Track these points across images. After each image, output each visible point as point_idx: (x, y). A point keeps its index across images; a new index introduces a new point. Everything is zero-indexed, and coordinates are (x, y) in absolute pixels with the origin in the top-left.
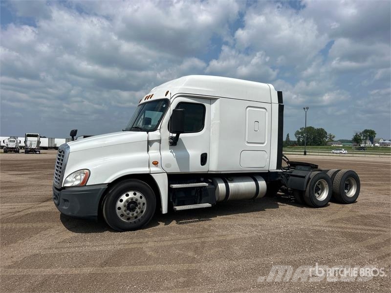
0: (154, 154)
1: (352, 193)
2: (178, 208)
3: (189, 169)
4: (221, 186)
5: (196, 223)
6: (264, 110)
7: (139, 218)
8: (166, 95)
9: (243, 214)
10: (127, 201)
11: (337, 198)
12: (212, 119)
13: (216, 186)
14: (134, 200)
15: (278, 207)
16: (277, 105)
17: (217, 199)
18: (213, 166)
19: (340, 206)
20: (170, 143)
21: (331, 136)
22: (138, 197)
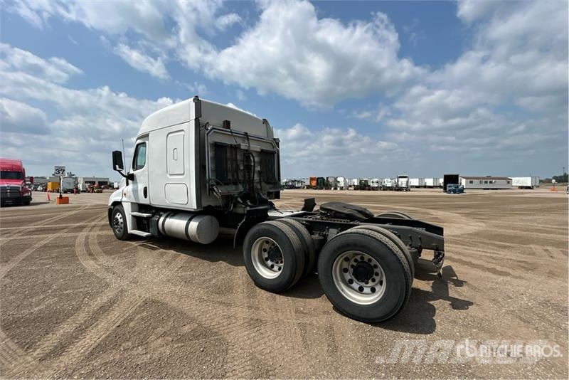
3: (139, 201)
6: (182, 133)
14: (117, 219)
22: (119, 217)
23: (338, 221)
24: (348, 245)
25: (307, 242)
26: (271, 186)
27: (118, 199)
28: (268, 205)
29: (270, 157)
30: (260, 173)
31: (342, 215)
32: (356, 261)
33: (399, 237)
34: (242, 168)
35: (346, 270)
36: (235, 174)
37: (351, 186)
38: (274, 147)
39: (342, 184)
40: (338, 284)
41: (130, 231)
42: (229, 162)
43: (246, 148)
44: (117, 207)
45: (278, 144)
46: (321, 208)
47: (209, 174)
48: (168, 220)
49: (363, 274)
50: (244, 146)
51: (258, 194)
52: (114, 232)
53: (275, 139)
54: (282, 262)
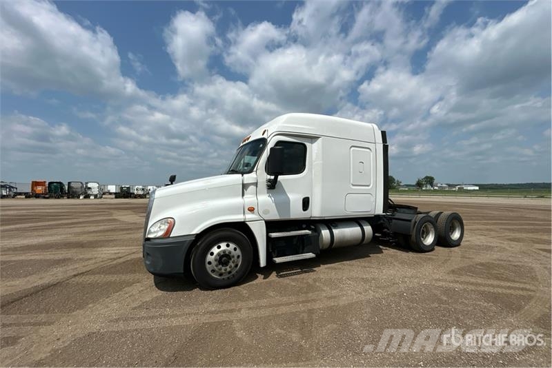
0: (249, 199)
1: (456, 235)
2: (278, 260)
3: (290, 216)
4: (325, 233)
5: (298, 276)
6: (368, 150)
7: (233, 273)
8: (263, 134)
9: (348, 262)
10: (219, 254)
11: (443, 241)
12: (314, 159)
13: (320, 233)
14: (227, 253)
15: (382, 252)
16: (382, 145)
17: (321, 248)
18: (315, 212)
19: (446, 250)
20: (268, 186)
21: (398, 181)
27: (231, 219)
37: (104, 194)
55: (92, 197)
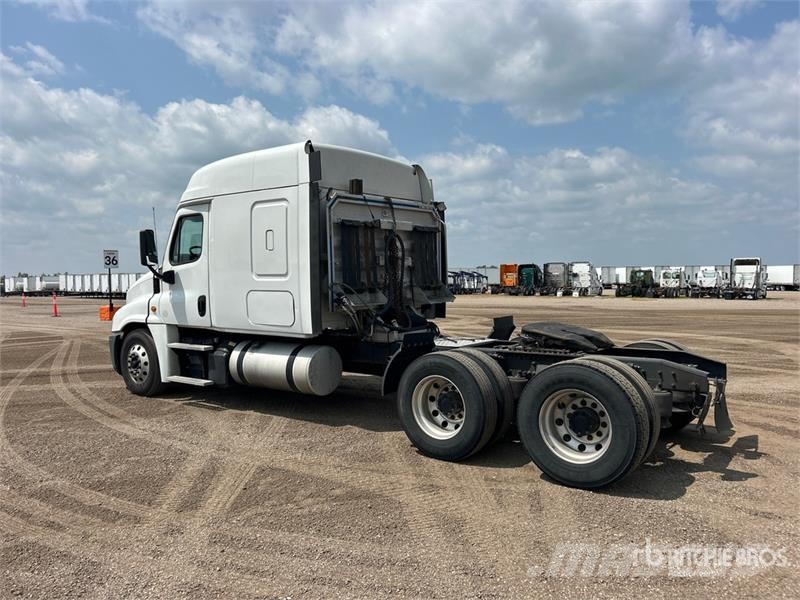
3: (187, 321)
4: (234, 355)
6: (284, 203)
7: (144, 381)
14: (136, 356)
18: (217, 320)
22: (140, 353)
23: (550, 352)
24: (561, 381)
25: (501, 384)
26: (429, 293)
27: (140, 318)
28: (428, 328)
29: (429, 239)
30: (411, 269)
31: (557, 342)
32: (574, 407)
33: (644, 375)
34: (382, 262)
35: (560, 422)
36: (372, 274)
37: (608, 286)
38: (435, 220)
39: (584, 281)
40: (548, 439)
41: (165, 377)
42: (362, 254)
43: (389, 227)
44: (134, 334)
45: (442, 214)
46: (524, 332)
47: (333, 276)
48: (248, 355)
49: (584, 424)
50: (385, 223)
51: (408, 307)
52: (127, 380)
53: (436, 204)
54: (461, 416)
55: (576, 294)
